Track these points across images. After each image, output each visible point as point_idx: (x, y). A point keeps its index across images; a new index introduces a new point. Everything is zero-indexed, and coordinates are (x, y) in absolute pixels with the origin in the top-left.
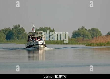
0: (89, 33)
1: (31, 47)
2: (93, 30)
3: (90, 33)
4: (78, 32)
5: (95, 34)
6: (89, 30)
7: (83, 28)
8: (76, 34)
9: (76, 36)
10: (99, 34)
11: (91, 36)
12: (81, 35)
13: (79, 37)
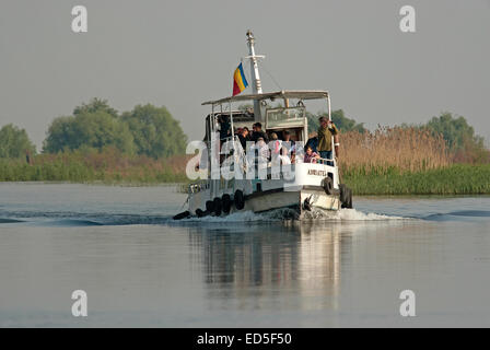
0: (127, 128)
1: (241, 207)
2: (144, 113)
3: (131, 128)
4: (74, 125)
5: (155, 135)
6: (125, 117)
7: (98, 106)
8: (65, 135)
9: (64, 144)
10: (170, 135)
11: (137, 141)
12: (91, 141)
13: (82, 147)
